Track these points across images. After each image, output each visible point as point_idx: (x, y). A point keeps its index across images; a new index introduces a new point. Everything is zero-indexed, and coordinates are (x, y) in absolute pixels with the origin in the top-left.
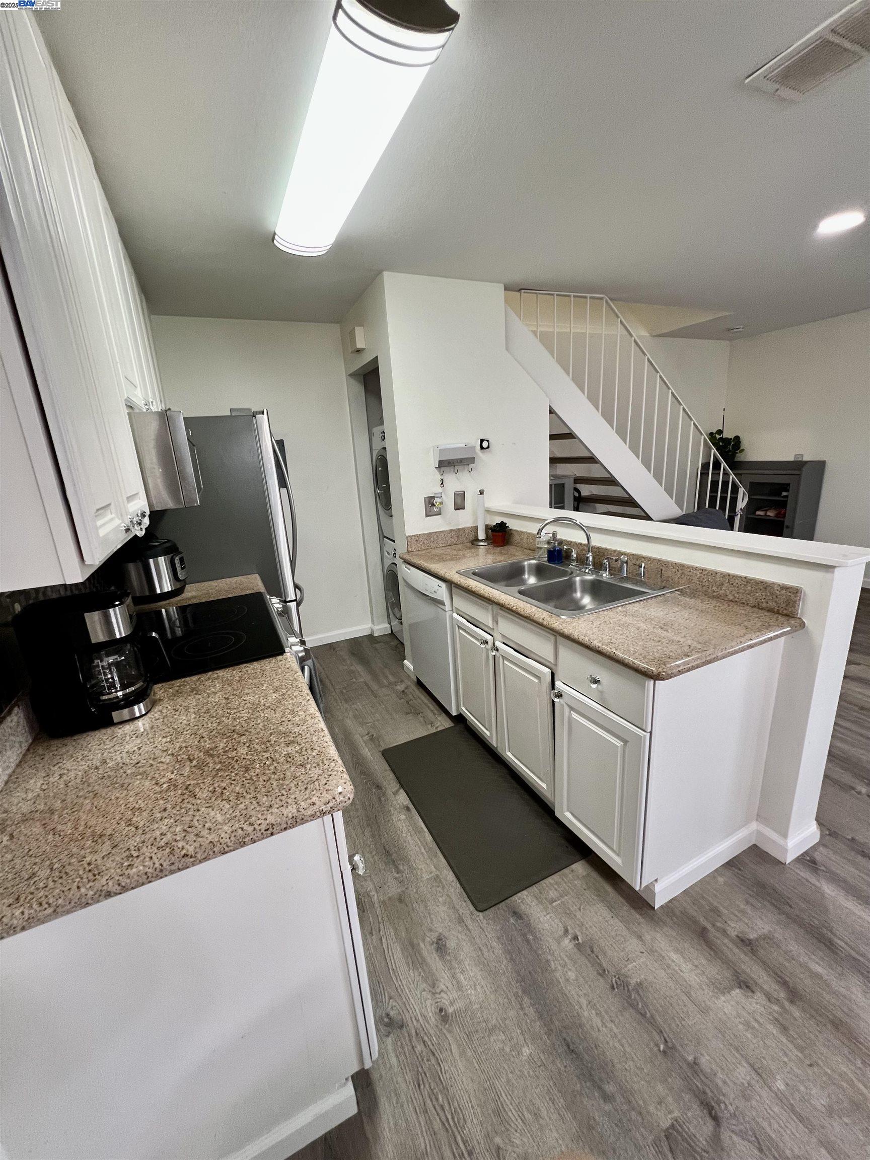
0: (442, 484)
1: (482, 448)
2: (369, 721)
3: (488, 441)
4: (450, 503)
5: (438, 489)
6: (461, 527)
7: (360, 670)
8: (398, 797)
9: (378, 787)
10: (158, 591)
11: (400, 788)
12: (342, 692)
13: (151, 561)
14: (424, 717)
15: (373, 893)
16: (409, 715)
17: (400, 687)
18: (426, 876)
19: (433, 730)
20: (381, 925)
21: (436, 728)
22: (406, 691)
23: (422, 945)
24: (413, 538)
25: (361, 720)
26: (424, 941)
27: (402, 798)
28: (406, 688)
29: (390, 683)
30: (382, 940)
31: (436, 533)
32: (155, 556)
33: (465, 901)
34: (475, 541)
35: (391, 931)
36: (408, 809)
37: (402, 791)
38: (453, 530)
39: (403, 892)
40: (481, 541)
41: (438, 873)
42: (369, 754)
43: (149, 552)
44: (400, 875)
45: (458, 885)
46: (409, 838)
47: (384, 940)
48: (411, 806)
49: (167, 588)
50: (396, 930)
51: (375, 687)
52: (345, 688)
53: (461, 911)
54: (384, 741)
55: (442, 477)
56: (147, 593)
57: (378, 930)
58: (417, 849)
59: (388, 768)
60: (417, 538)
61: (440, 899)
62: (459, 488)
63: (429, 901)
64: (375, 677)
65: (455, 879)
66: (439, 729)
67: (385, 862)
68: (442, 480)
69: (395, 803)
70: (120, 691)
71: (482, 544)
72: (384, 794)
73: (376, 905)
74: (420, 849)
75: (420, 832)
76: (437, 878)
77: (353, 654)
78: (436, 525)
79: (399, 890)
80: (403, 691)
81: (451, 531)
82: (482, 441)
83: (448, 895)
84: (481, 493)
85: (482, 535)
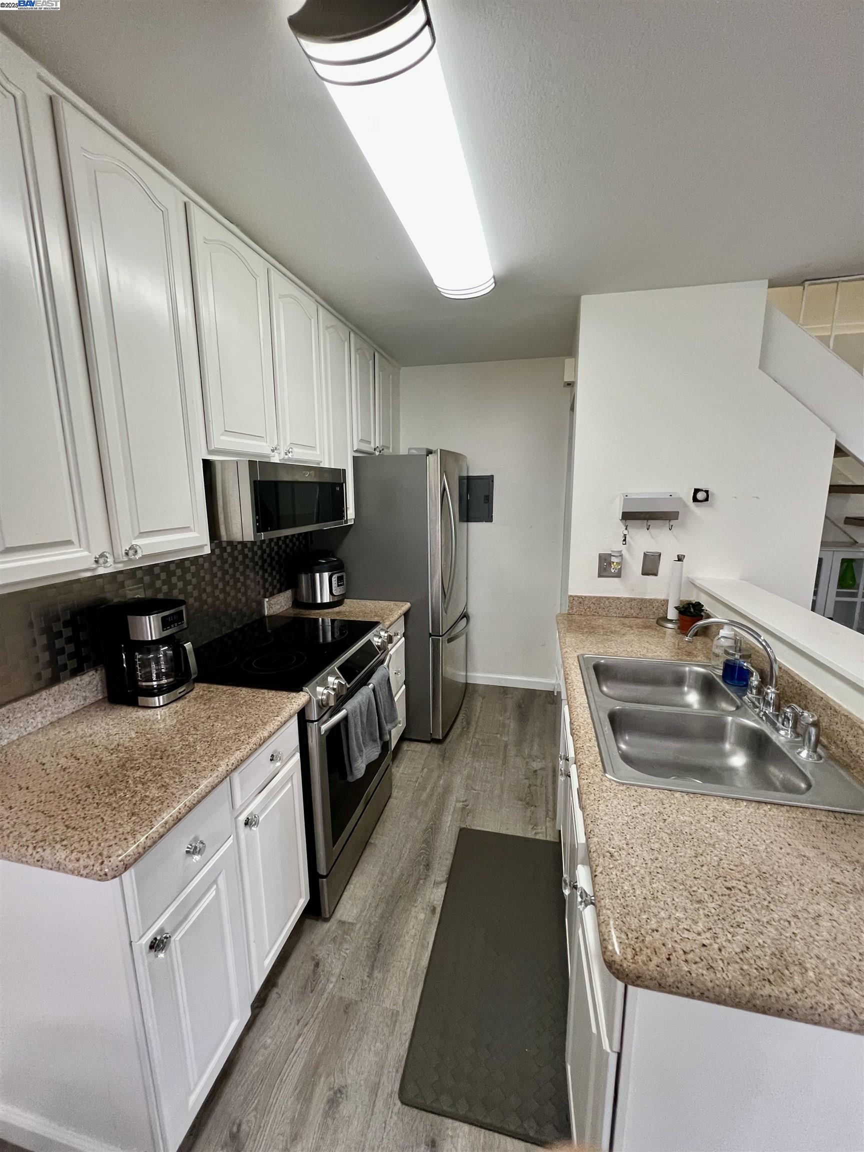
0: (625, 540)
1: (695, 499)
2: (477, 788)
3: (707, 492)
4: (635, 565)
5: (618, 546)
6: (647, 597)
7: (512, 727)
8: (435, 890)
9: (428, 866)
10: (319, 601)
11: (445, 882)
12: (478, 743)
13: (318, 575)
14: (533, 813)
15: (334, 979)
16: (520, 802)
17: (536, 765)
18: (387, 1004)
19: (530, 835)
20: (312, 1020)
21: (536, 834)
22: (539, 772)
23: (323, 1079)
24: (576, 599)
25: (470, 782)
26: (328, 1076)
27: (436, 895)
28: (542, 769)
29: (530, 756)
30: (299, 1037)
31: (608, 598)
32: (321, 572)
33: (397, 1071)
34: (663, 620)
35: (312, 1036)
36: (434, 910)
37: (444, 886)
38: (634, 599)
39: (356, 1002)
40: (671, 621)
41: (401, 1011)
42: (448, 824)
43: (317, 568)
44: (368, 980)
45: (407, 1044)
46: (408, 945)
47: (300, 1040)
48: (439, 910)
49: (327, 599)
50: (317, 1039)
51: (512, 752)
52: (483, 740)
53: (384, 1079)
54: (473, 817)
55: (626, 532)
56: (311, 601)
57: (305, 1024)
58: (405, 964)
59: (452, 851)
60: (580, 600)
61: (378, 1044)
62: (653, 549)
63: (367, 1034)
64: (519, 743)
65: (410, 1034)
66: (537, 837)
67: (367, 955)
68: (625, 535)
69: (428, 893)
70: (155, 681)
71: (670, 625)
72: (426, 877)
73: (325, 995)
74: (407, 968)
75: (423, 946)
76: (395, 1015)
77: (519, 707)
78: (610, 588)
79: (354, 997)
80: (536, 771)
81: (631, 600)
82: (697, 491)
83: (388, 1047)
84: (680, 559)
85: (672, 614)
